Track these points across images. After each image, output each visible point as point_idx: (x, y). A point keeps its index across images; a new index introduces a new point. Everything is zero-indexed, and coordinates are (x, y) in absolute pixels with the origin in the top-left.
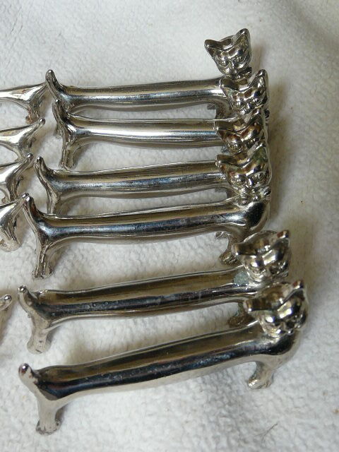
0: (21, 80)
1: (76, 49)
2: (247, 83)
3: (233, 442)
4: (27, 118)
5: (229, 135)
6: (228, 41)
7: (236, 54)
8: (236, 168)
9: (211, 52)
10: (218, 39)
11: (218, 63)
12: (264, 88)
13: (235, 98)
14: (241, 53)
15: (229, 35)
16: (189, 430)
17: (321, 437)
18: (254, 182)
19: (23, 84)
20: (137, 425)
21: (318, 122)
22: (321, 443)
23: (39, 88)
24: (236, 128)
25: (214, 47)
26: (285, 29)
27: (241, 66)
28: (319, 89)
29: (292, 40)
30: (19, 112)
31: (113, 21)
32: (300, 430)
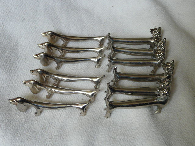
0: (96, 34)
1: (110, 26)
2: (161, 41)
3: (157, 123)
4: (99, 45)
5: (157, 53)
6: (156, 29)
7: (158, 33)
8: (166, 66)
9: (151, 32)
10: (153, 29)
11: (153, 34)
12: (165, 42)
13: (158, 44)
14: (159, 33)
15: (156, 28)
16: (147, 119)
17: (176, 124)
18: (170, 70)
19: (99, 36)
20: (135, 119)
21: (177, 51)
22: (176, 125)
23: (104, 37)
24: (158, 51)
25: (152, 31)
26: (170, 25)
27: (159, 36)
28: (178, 42)
29: (171, 29)
30: (96, 43)
31: (120, 18)
32: (172, 122)
